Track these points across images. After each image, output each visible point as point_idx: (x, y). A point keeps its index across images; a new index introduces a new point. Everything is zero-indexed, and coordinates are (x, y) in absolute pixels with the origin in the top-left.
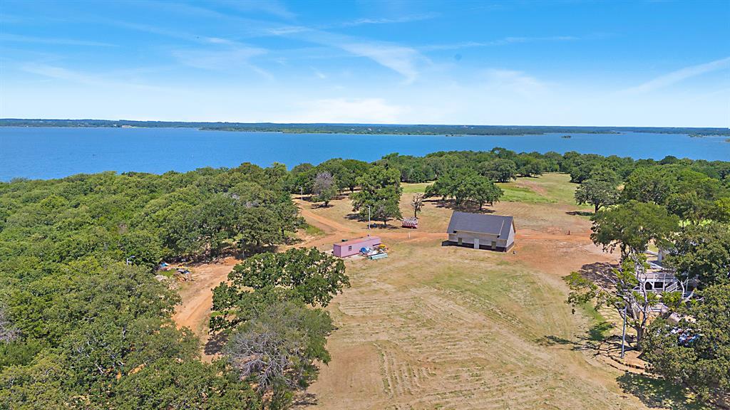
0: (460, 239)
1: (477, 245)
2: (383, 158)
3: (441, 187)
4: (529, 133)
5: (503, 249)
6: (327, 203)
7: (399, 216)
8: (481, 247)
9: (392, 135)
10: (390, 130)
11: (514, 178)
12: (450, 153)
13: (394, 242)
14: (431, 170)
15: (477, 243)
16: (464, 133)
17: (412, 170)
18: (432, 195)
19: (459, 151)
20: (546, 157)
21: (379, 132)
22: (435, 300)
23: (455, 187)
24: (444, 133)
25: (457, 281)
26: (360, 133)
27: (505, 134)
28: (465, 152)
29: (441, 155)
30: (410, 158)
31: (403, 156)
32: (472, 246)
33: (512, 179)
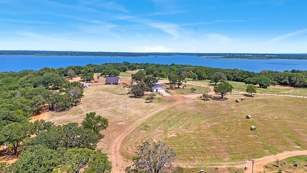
0: (108, 83)
1: (112, 84)
2: (86, 65)
3: (105, 73)
4: (143, 56)
5: (117, 84)
6: (72, 78)
7: (94, 80)
8: (113, 84)
9: (88, 56)
10: (87, 54)
11: (128, 71)
12: (109, 64)
13: (93, 85)
14: (103, 69)
15: (112, 83)
16: (118, 56)
17: (97, 69)
18: (103, 75)
19: (112, 63)
20: (140, 64)
21: (82, 55)
22: (102, 92)
23: (108, 72)
24: (110, 55)
25: (107, 90)
26: (73, 55)
27: (134, 56)
28: (114, 63)
29: (106, 64)
30: (96, 65)
31: (93, 65)
32: (111, 84)
33: (127, 71)
